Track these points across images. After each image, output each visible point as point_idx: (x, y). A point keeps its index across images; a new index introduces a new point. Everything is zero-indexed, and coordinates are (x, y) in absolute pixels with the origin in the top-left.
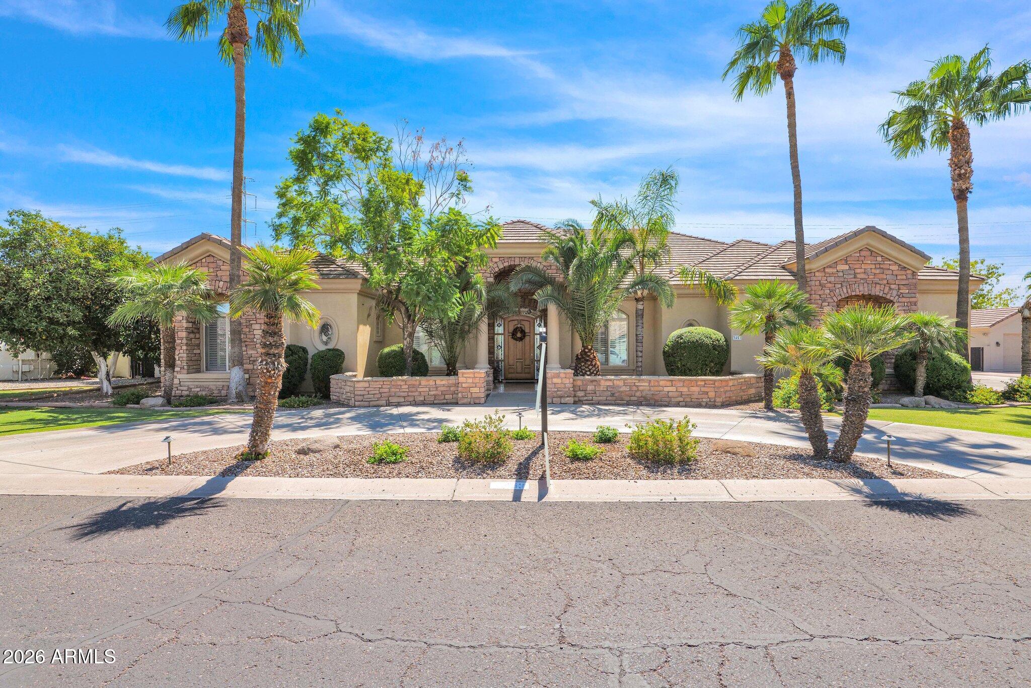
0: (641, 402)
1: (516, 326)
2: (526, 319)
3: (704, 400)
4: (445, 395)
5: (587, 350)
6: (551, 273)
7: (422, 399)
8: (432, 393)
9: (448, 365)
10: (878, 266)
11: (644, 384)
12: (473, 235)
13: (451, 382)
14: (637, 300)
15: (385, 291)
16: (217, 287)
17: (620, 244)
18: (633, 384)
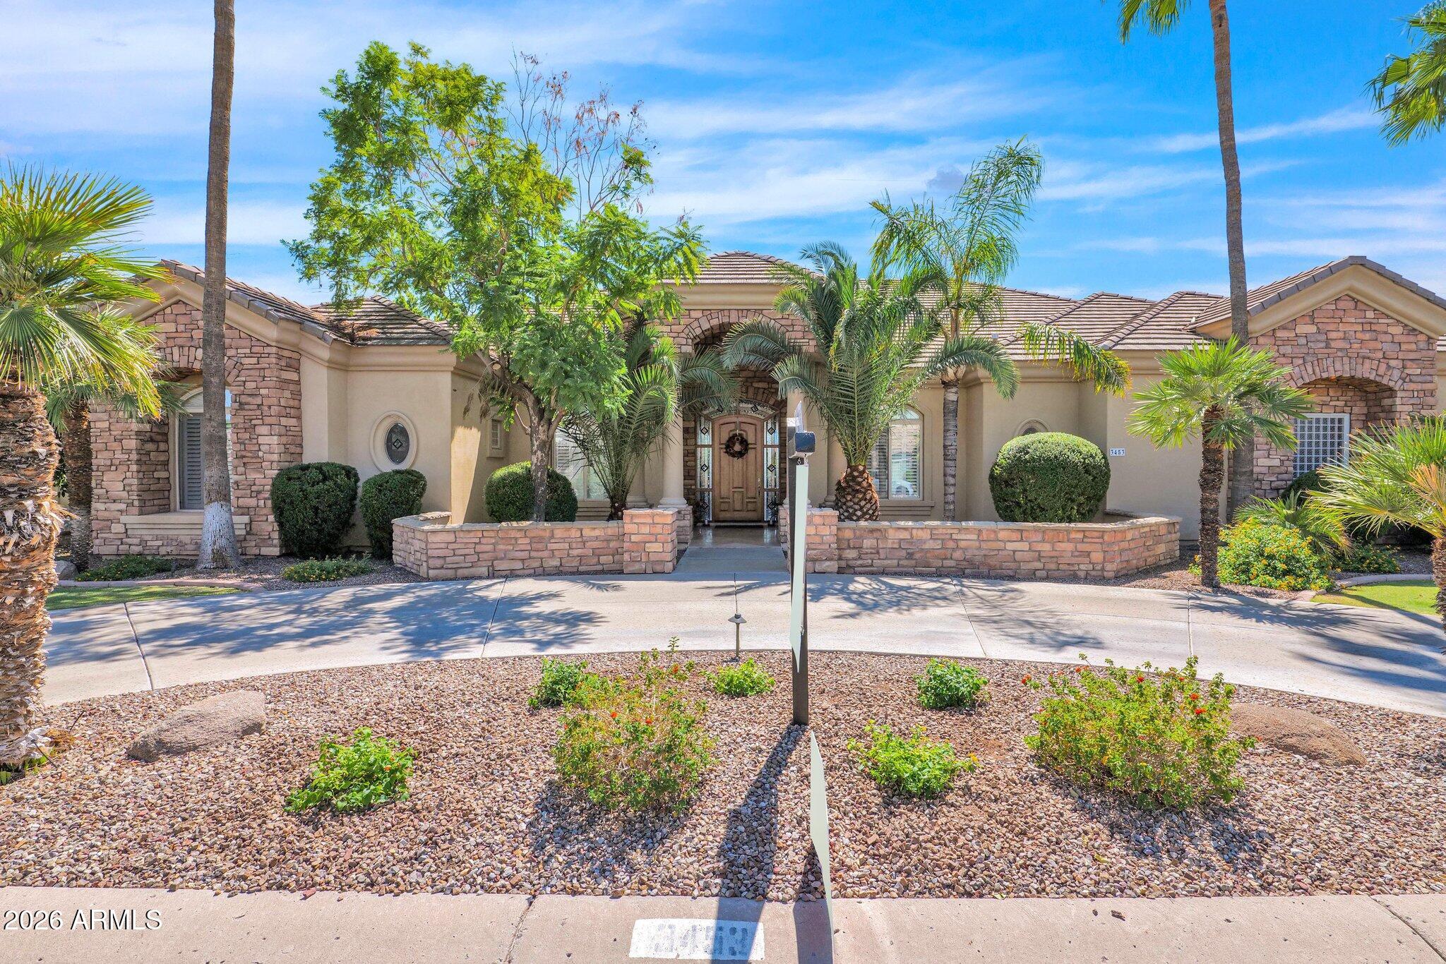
0: (963, 570)
1: (731, 434)
2: (749, 420)
3: (1082, 567)
4: (599, 556)
5: (856, 474)
6: (795, 336)
7: (556, 563)
8: (575, 552)
9: (611, 498)
10: (1367, 327)
11: (968, 537)
12: (650, 256)
13: (610, 532)
14: (946, 385)
15: (497, 367)
16: (191, 359)
17: (919, 284)
18: (948, 537)
